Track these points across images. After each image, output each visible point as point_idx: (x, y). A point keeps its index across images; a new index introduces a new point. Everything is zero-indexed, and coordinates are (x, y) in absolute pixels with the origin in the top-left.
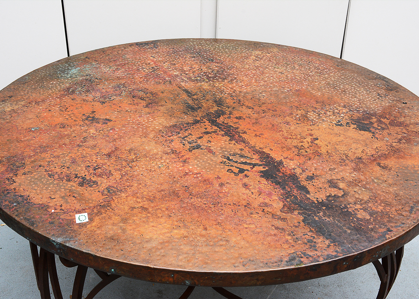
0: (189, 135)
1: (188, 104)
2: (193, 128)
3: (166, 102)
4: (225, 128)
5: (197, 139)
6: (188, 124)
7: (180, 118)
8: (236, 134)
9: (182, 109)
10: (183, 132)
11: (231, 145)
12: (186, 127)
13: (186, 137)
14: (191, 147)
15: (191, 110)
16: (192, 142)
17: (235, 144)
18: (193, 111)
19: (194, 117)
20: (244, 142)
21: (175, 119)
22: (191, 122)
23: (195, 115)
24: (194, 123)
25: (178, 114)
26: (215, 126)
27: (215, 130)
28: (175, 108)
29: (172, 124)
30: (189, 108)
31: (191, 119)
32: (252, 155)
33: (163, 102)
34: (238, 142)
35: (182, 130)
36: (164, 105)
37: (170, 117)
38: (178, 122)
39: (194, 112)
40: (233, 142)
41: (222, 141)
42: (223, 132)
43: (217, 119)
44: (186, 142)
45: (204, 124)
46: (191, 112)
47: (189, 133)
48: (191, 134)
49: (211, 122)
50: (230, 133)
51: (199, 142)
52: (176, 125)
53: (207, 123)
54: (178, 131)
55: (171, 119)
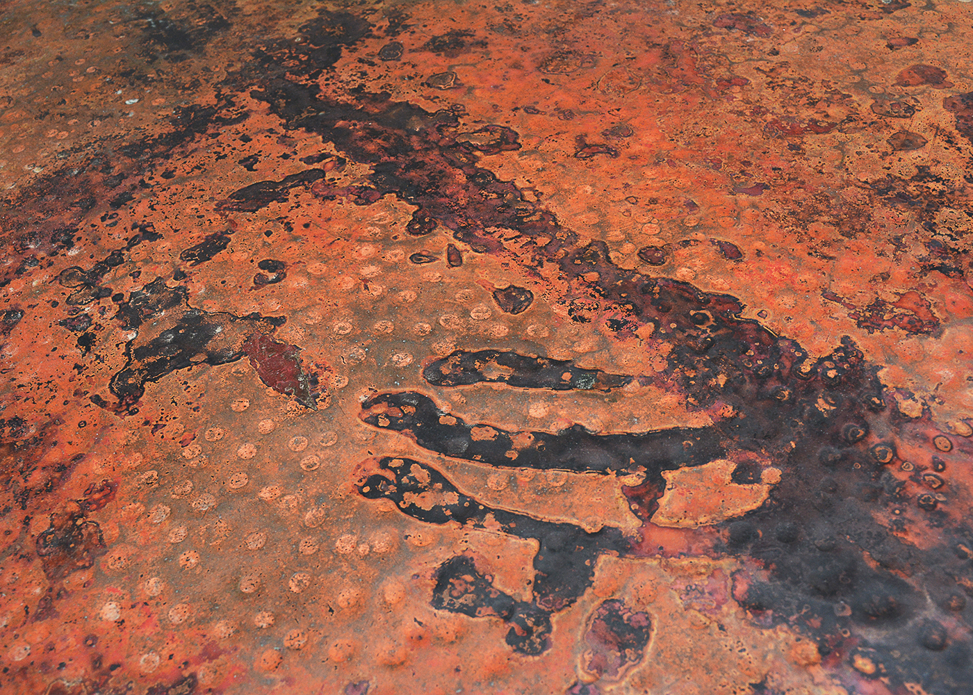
0: (132, 243)
1: (154, 17)
2: (168, 175)
3: (36, 32)
4: (373, 134)
5: (186, 267)
6: (135, 150)
7: (94, 117)
8: (452, 163)
9: (116, 57)
10: (97, 221)
11: (432, 272)
12: (122, 177)
13: (115, 259)
14: (141, 353)
15: (171, 50)
16: (146, 300)
17: (455, 258)
18: (181, 52)
19: (184, 89)
20: (517, 223)
21: (67, 129)
22: (157, 131)
23: (186, 79)
24: (175, 139)
25: (93, 88)
26: (309, 130)
27: (309, 160)
28: (77, 59)
29: (37, 170)
30: (160, 40)
31: (163, 113)
32: (604, 344)
33: (21, 36)
34: (479, 233)
35: (89, 205)
36: (21, 53)
37: (31, 127)
38: (80, 150)
39: (182, 58)
40: (443, 237)
41: (361, 241)
42: (365, 169)
43: (321, 80)
44: (103, 311)
45: (239, 126)
46: (164, 65)
47: (134, 226)
48: (147, 233)
49: (282, 102)
50: (407, 169)
51: (197, 288)
52: (61, 173)
53: (260, 117)
54: (67, 218)
55: (40, 134)
